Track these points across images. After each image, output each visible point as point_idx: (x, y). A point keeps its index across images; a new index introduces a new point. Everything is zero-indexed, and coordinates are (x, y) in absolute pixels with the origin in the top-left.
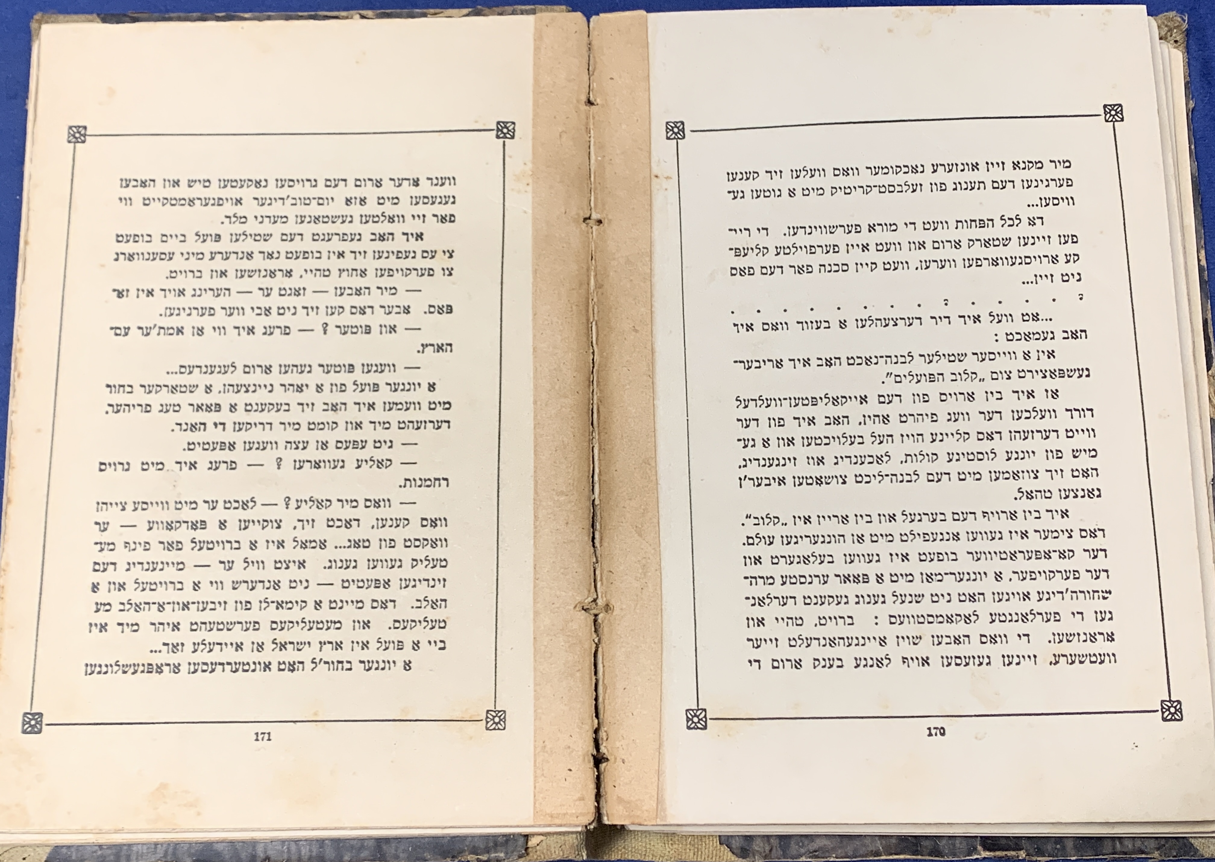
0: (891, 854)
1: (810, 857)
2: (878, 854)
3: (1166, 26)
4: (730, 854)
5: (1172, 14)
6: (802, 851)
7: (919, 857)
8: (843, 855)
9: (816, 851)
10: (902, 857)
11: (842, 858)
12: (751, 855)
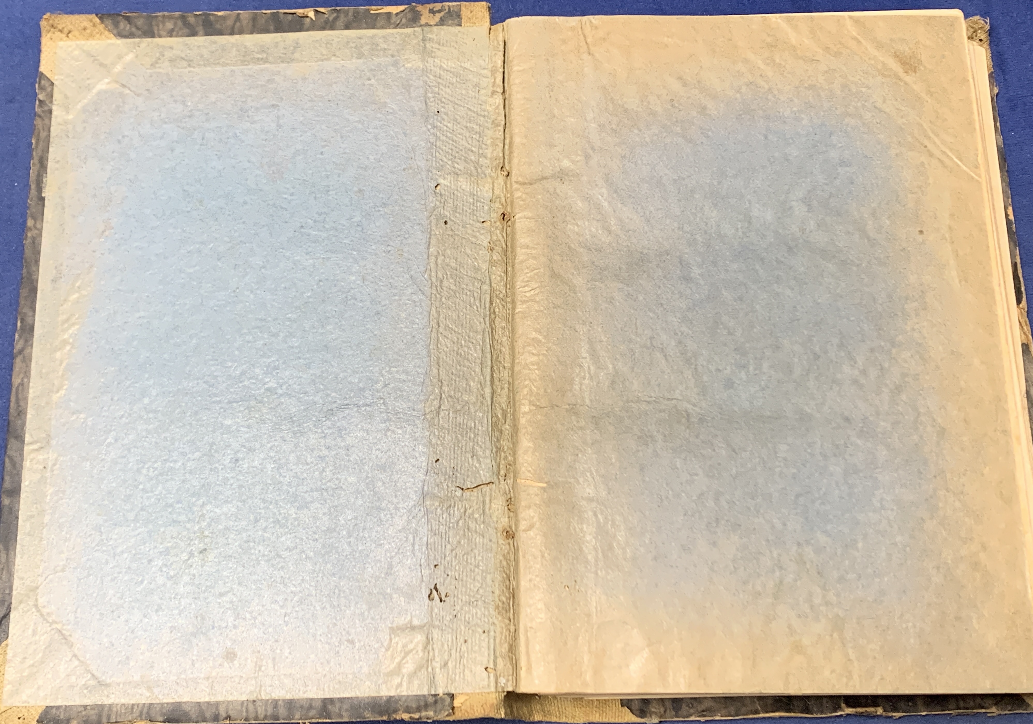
0: (767, 712)
1: (699, 716)
2: (757, 712)
3: (972, 28)
4: (631, 714)
5: (977, 18)
6: (692, 711)
7: (792, 714)
8: (727, 714)
9: (703, 711)
10: (777, 714)
11: (726, 716)
12: (648, 715)
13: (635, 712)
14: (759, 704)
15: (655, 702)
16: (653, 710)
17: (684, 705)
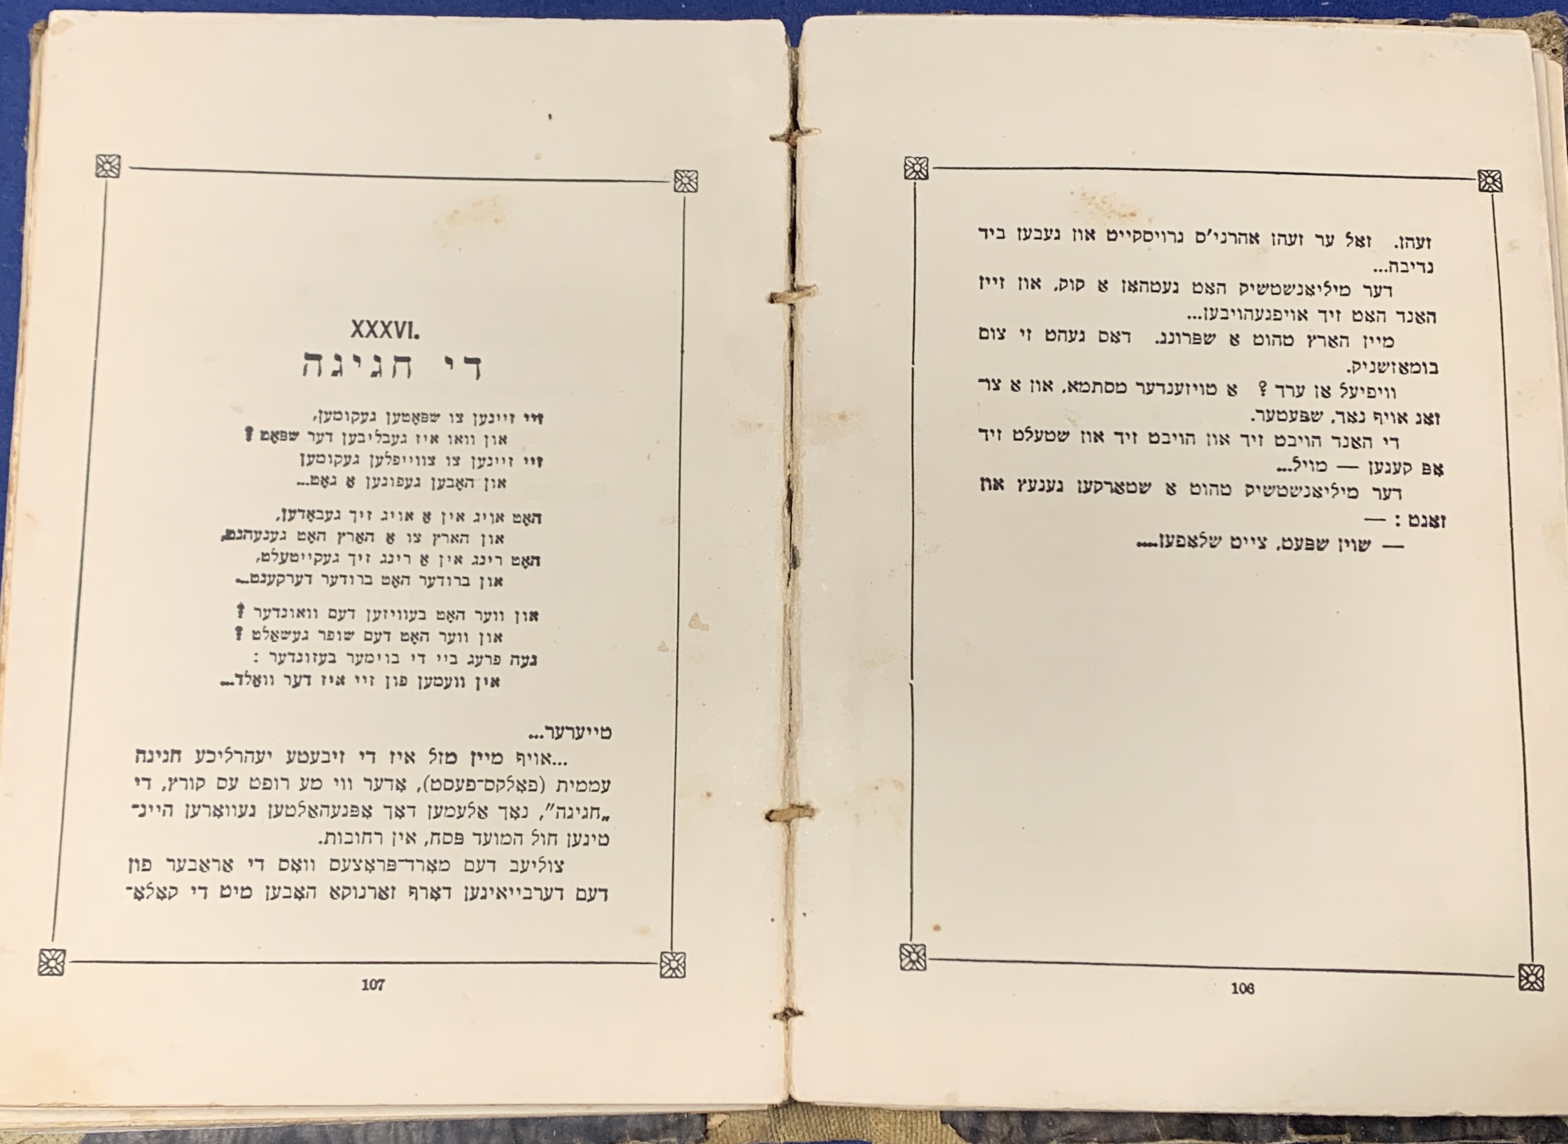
13: (963, 1133)
14: (1158, 1123)
15: (995, 1117)
16: (991, 1129)
17: (1039, 1123)
